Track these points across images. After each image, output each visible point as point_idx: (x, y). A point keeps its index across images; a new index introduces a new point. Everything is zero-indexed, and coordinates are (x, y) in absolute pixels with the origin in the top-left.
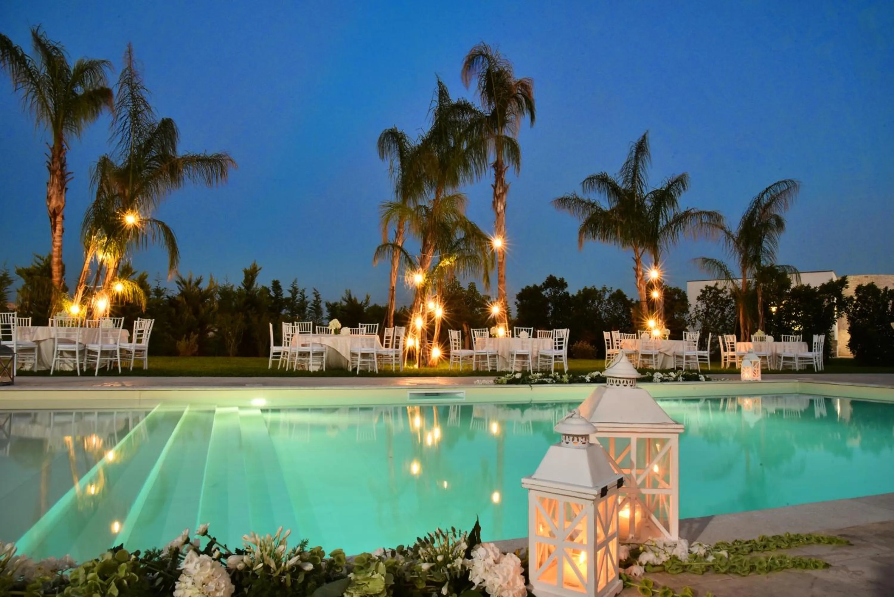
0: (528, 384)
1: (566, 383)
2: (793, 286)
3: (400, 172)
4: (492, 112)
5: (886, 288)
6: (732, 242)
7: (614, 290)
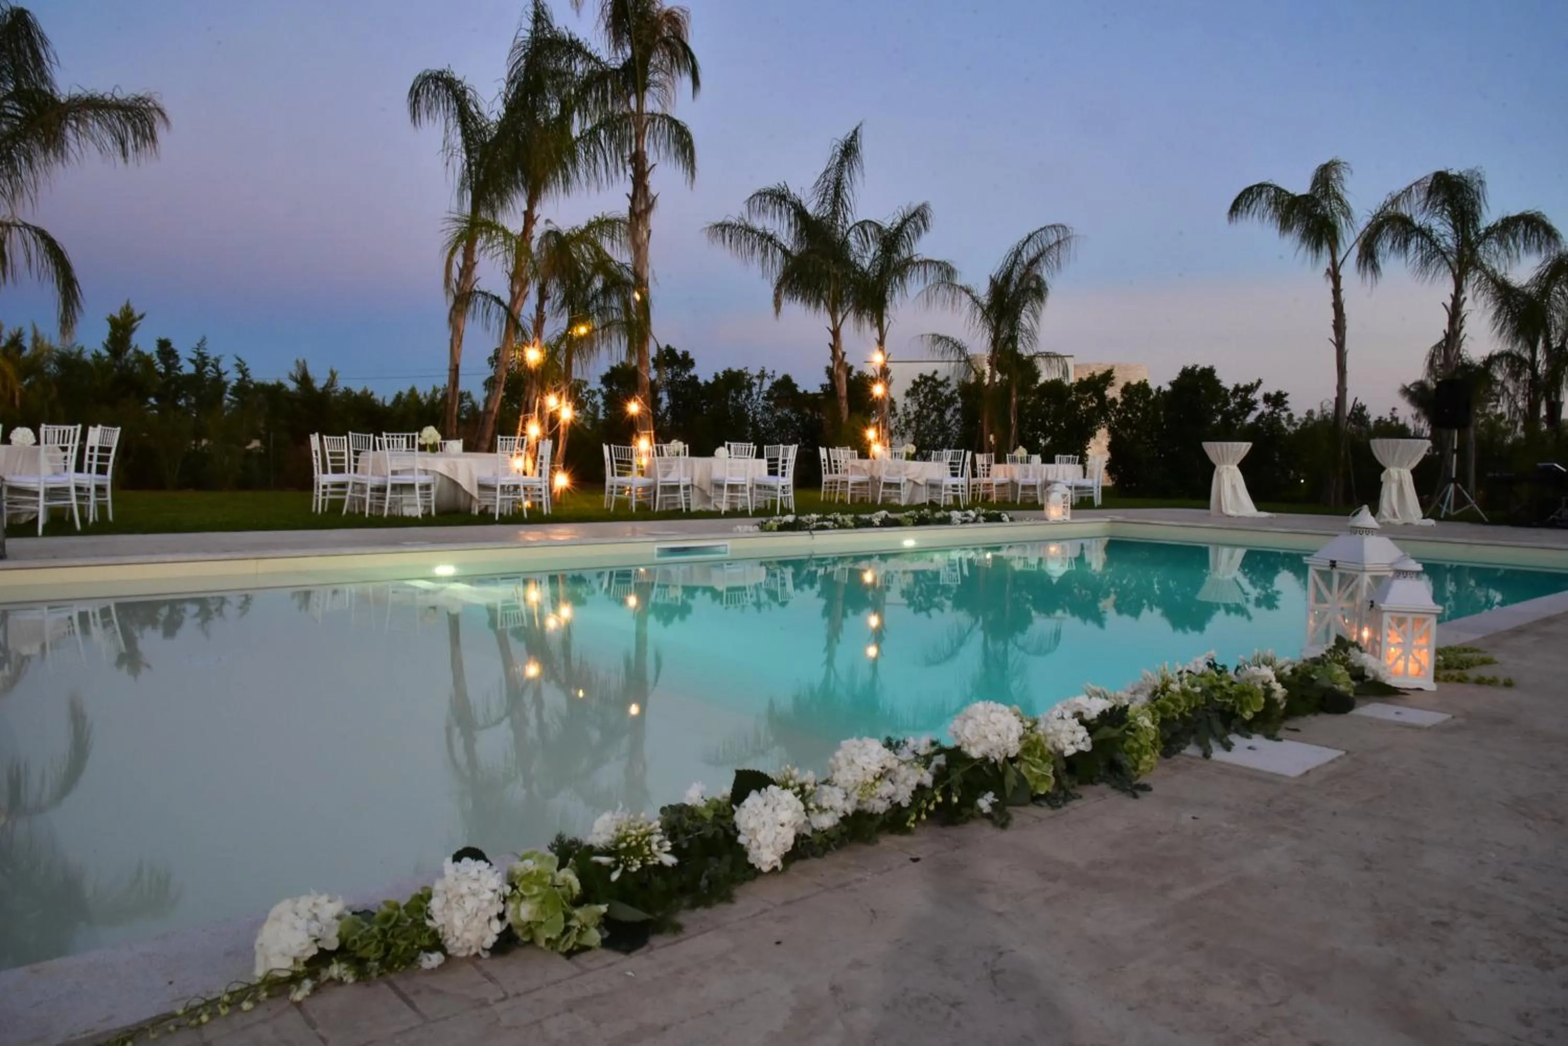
0: (806, 530)
1: (850, 528)
3: (465, 156)
4: (625, 64)
5: (1159, 388)
6: (979, 311)
7: (779, 376)
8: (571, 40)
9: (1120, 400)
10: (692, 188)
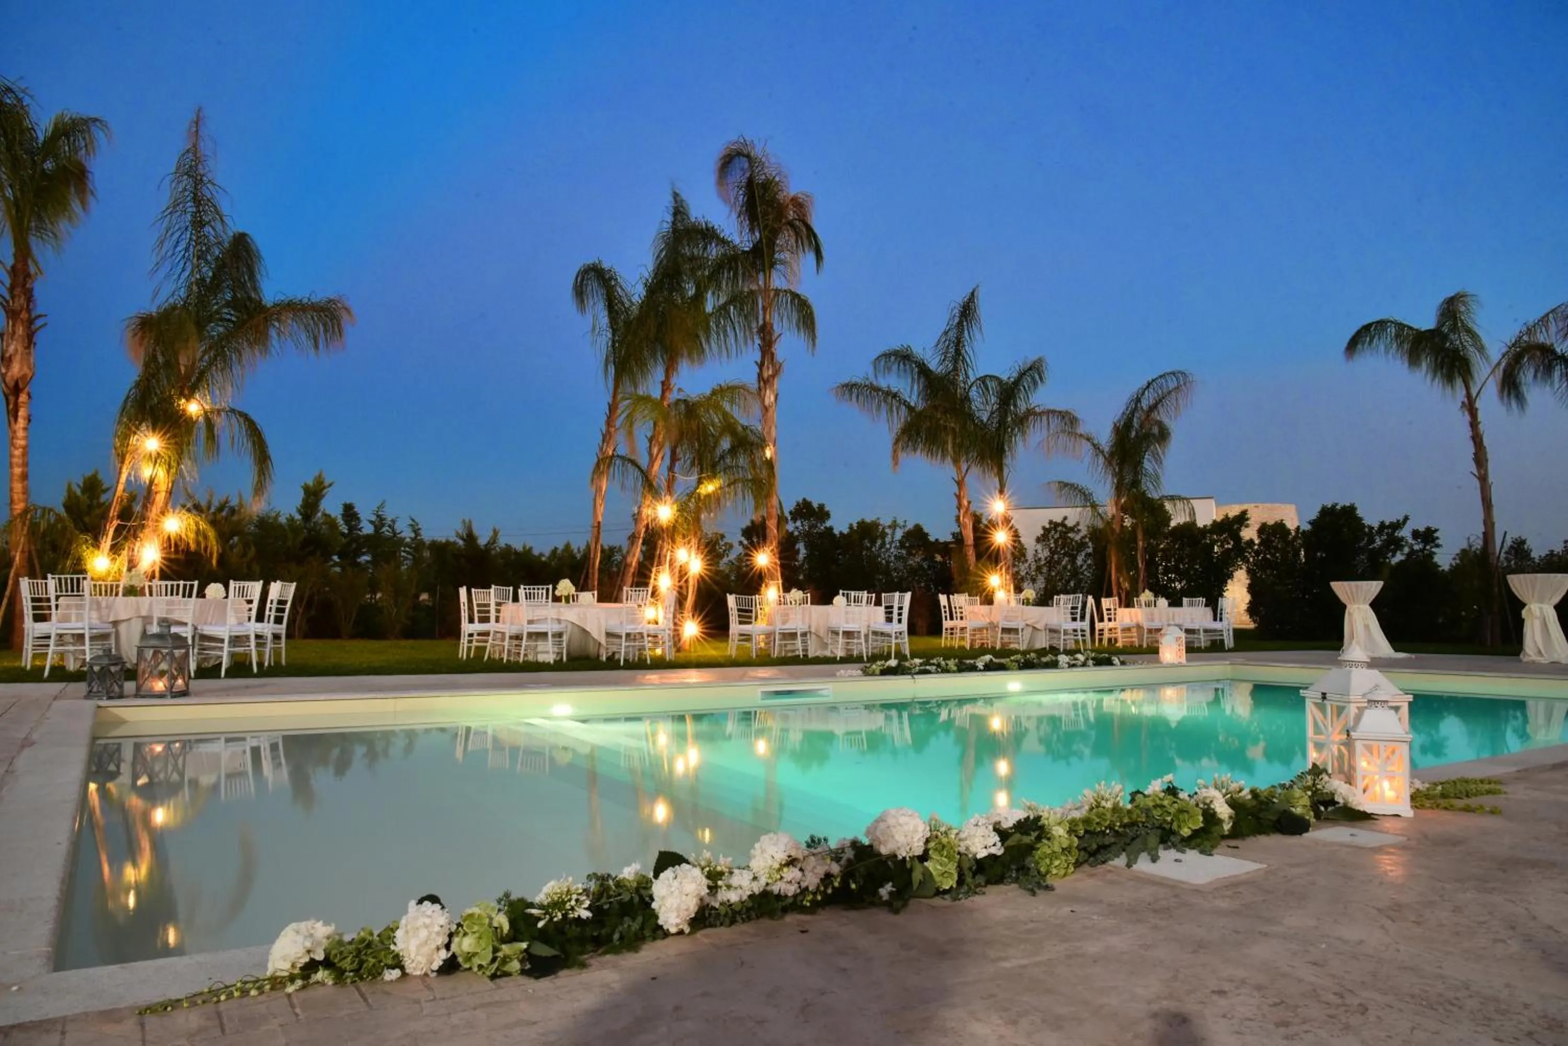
0: (909, 674)
1: (954, 672)
2: (1173, 524)
4: (754, 246)
5: (1298, 528)
6: (1101, 460)
7: (910, 526)
8: (707, 229)
9: (1257, 542)
10: (813, 355)
